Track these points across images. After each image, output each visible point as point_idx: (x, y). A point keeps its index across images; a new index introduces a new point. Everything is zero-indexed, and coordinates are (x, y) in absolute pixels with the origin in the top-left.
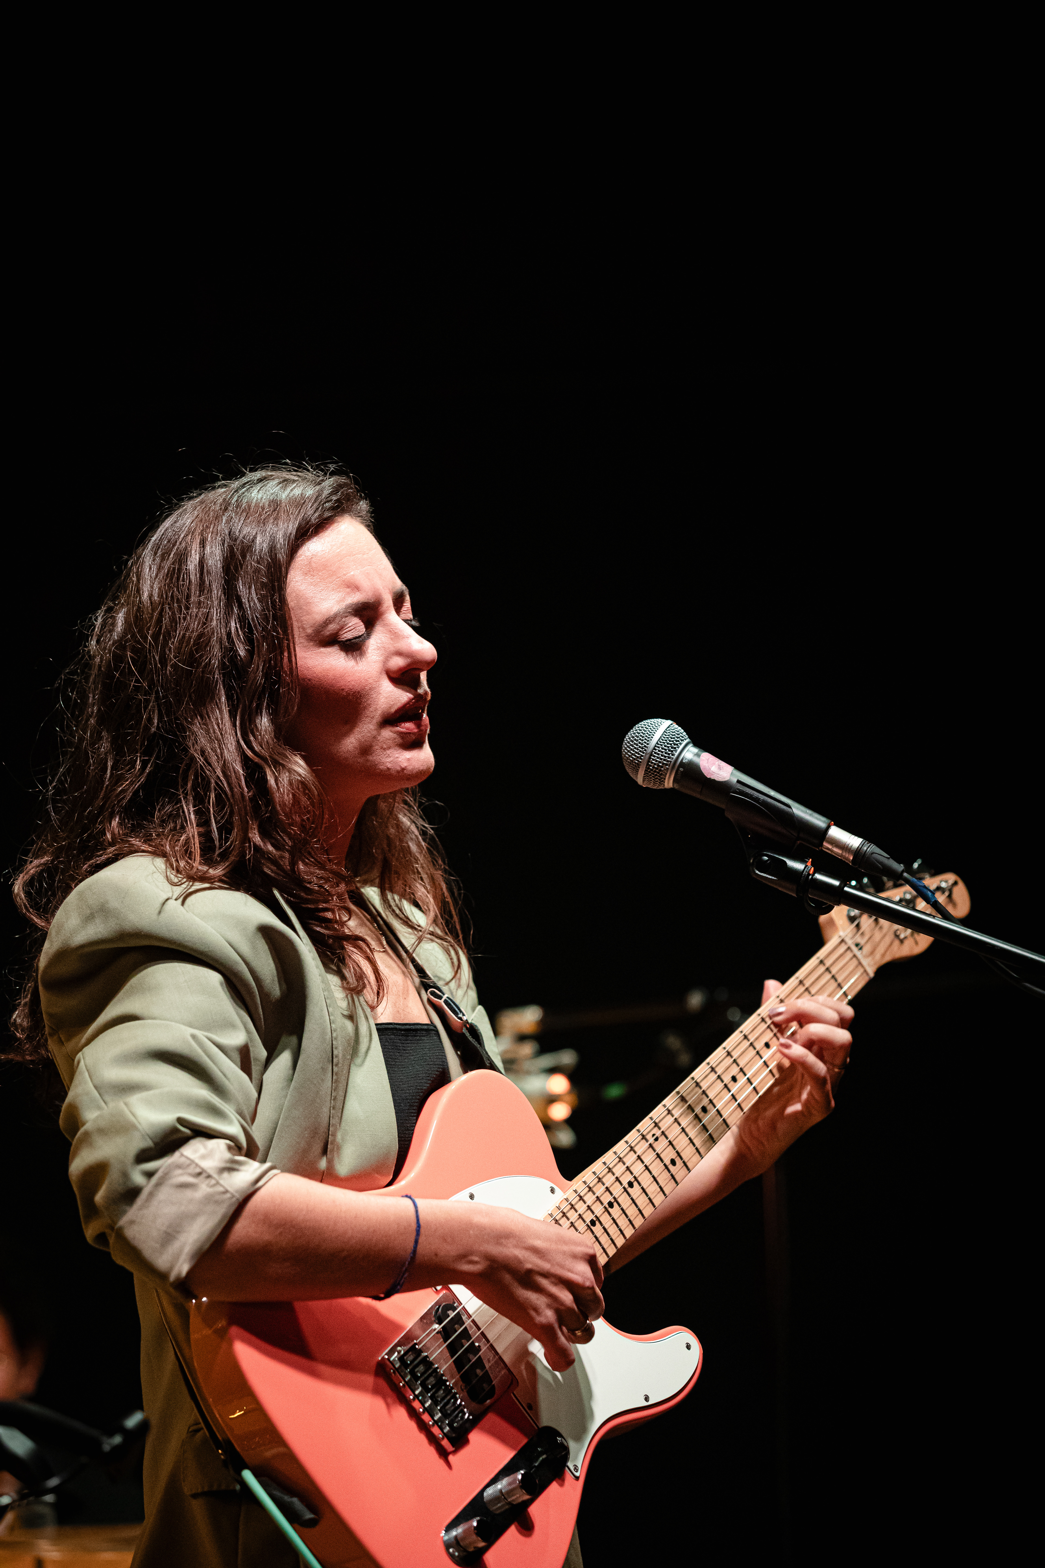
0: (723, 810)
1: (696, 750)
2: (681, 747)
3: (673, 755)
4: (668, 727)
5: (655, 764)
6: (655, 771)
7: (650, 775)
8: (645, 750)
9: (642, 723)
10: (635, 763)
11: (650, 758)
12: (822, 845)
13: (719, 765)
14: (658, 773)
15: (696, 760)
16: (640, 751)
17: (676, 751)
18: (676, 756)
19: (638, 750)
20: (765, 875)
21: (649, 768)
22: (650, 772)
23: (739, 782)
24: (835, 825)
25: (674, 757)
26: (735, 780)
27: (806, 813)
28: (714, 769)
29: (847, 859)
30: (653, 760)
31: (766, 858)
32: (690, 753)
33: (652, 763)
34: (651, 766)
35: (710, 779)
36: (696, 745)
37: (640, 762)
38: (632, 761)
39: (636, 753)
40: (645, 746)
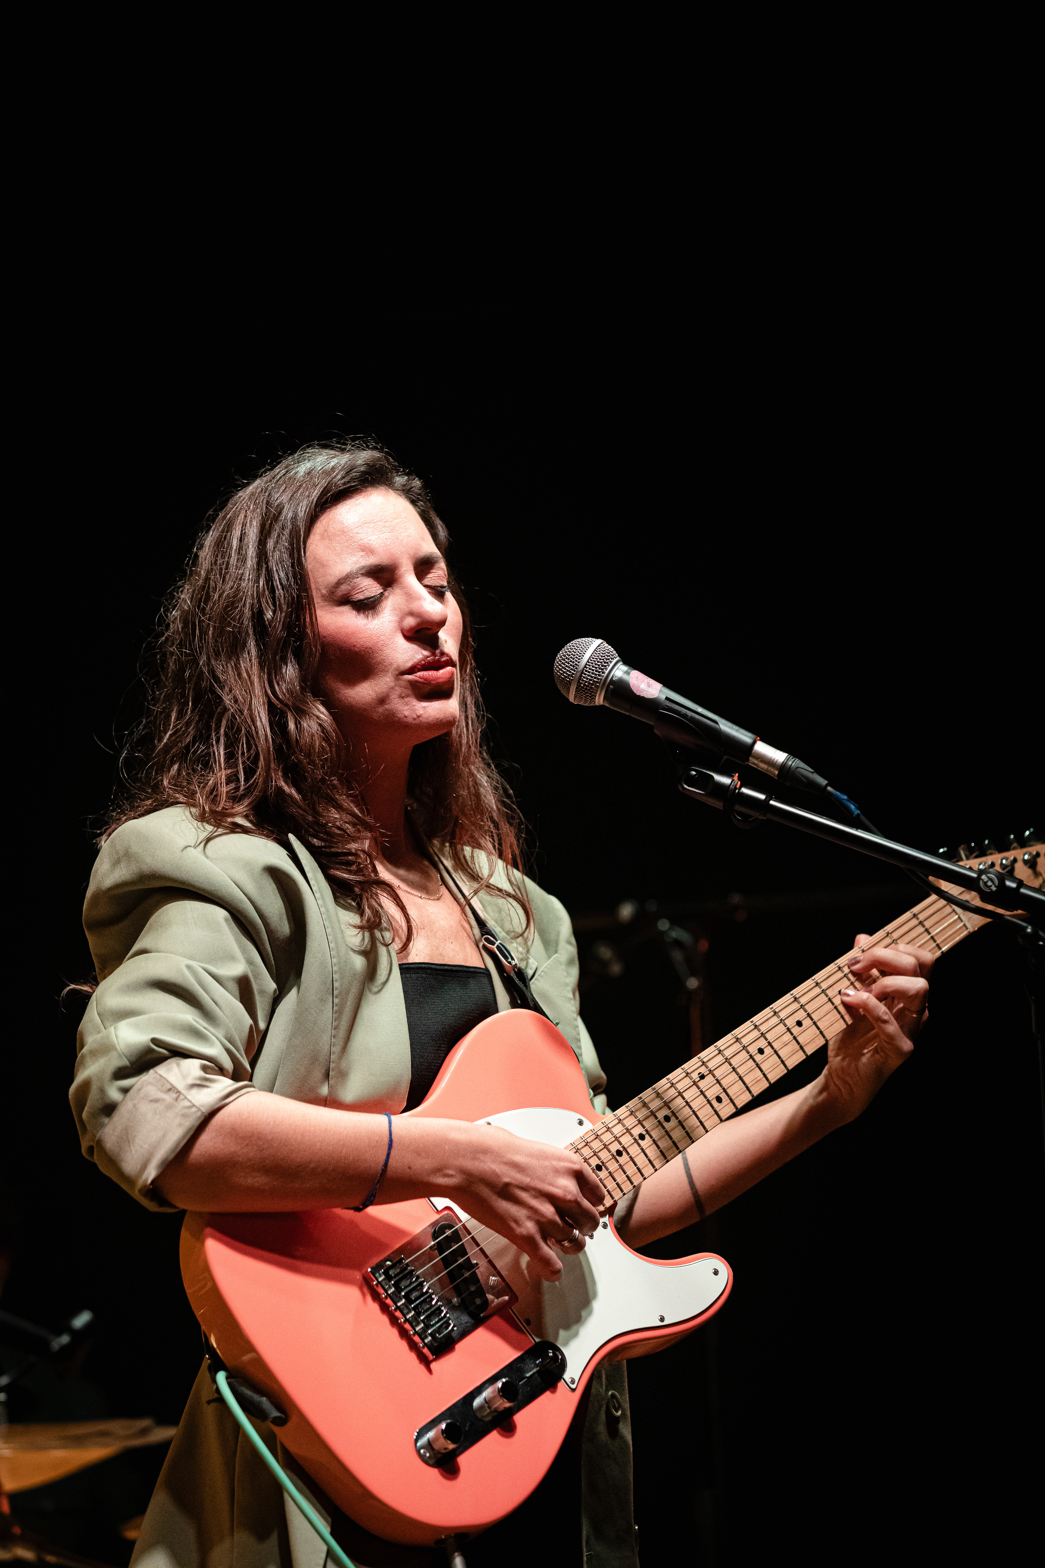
0: (652, 727)
1: (625, 668)
2: (611, 665)
3: (603, 673)
4: (599, 646)
5: (586, 682)
6: (586, 689)
7: (581, 693)
8: (576, 668)
9: (574, 642)
10: (567, 680)
11: (581, 676)
12: (748, 760)
13: (648, 683)
14: (589, 690)
15: (626, 677)
16: (572, 669)
17: (606, 669)
18: (606, 673)
19: (569, 668)
20: (693, 789)
21: (580, 686)
22: (581, 690)
23: (667, 698)
24: (761, 740)
25: (605, 675)
26: (664, 697)
27: (733, 729)
28: (643, 686)
29: (774, 774)
30: (584, 677)
31: (694, 773)
32: (620, 671)
33: (583, 680)
34: (582, 683)
35: (639, 696)
36: (625, 663)
37: (572, 680)
38: (564, 678)
39: (568, 671)
40: (576, 664)
